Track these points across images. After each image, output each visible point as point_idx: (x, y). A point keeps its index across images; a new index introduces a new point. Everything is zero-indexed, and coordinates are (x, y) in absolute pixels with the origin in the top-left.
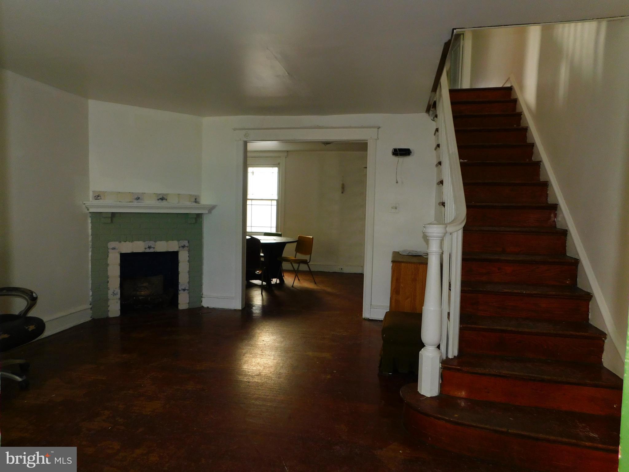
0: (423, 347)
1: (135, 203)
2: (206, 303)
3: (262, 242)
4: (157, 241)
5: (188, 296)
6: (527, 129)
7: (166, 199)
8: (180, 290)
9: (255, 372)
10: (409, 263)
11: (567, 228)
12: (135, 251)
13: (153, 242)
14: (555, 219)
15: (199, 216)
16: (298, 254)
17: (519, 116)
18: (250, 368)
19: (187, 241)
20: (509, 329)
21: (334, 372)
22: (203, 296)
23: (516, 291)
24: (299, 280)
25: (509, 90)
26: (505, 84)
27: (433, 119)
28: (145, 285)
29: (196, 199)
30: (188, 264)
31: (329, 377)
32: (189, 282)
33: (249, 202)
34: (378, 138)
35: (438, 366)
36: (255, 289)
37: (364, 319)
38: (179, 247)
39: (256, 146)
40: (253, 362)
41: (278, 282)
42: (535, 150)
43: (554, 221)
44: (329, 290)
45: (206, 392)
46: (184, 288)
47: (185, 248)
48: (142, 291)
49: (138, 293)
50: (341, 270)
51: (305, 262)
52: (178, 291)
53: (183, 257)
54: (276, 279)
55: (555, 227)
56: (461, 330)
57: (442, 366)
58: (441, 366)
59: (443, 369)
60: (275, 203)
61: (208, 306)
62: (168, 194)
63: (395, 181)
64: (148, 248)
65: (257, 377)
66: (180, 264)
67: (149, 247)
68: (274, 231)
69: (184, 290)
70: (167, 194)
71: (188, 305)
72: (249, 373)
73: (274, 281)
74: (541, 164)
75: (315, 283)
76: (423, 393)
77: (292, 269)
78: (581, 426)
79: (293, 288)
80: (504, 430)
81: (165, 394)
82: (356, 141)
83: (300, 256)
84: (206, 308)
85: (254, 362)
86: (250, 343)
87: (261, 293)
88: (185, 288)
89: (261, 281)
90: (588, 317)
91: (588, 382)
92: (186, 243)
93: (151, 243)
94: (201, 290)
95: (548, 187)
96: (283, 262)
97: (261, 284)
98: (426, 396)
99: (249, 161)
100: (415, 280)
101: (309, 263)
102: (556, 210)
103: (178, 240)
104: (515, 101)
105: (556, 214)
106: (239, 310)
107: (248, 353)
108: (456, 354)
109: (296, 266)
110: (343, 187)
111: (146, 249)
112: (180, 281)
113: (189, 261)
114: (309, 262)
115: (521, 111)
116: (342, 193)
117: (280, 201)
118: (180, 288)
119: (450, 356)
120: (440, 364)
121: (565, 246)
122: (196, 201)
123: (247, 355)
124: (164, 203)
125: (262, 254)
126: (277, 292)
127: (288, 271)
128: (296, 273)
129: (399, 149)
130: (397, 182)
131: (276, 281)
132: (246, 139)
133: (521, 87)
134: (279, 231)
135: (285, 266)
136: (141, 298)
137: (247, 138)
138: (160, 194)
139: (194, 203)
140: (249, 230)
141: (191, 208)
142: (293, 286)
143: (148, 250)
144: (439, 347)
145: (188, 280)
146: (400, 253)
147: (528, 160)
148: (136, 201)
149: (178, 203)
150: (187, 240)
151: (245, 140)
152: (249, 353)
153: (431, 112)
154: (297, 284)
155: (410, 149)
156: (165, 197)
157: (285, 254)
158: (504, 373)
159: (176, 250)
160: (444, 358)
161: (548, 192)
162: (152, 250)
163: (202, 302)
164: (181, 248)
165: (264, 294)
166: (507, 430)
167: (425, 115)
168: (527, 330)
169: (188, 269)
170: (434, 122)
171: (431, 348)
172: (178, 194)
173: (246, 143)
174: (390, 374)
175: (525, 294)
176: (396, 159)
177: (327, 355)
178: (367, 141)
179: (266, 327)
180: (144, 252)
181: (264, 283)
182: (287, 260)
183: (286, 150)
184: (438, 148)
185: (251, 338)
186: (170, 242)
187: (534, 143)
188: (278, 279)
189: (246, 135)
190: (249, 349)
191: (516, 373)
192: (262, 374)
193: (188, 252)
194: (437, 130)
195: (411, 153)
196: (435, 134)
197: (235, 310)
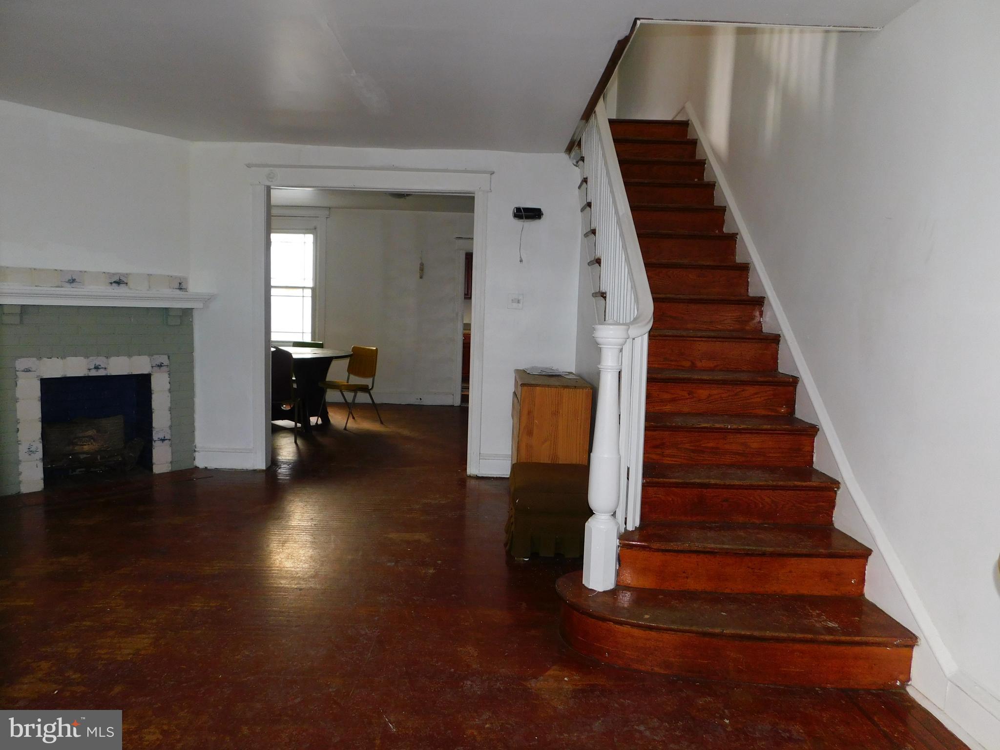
0: (592, 516)
1: (68, 290)
2: (202, 461)
3: (294, 356)
4: (111, 357)
5: (169, 450)
6: (715, 185)
7: (127, 283)
8: (155, 441)
9: (308, 572)
10: (549, 386)
11: (780, 333)
12: (70, 374)
13: (104, 359)
14: (762, 319)
15: (187, 313)
16: (352, 376)
17: (702, 164)
18: (298, 566)
19: (167, 357)
20: (713, 481)
21: (438, 563)
22: (196, 450)
23: (717, 426)
24: (354, 418)
25: (684, 125)
26: (677, 115)
27: (575, 164)
28: (90, 433)
29: (180, 284)
30: (169, 395)
31: (431, 571)
32: (171, 427)
33: (273, 291)
34: (490, 189)
35: (614, 543)
36: (281, 435)
37: (470, 476)
38: (152, 367)
39: (283, 195)
40: (302, 555)
41: (320, 422)
42: (727, 217)
43: (760, 322)
44: (406, 432)
45: (229, 611)
46: (161, 437)
47: (162, 368)
48: (85, 445)
49: (77, 448)
50: (419, 400)
51: (365, 389)
52: (152, 443)
53: (160, 385)
54: (317, 417)
55: (761, 330)
56: (644, 486)
57: (620, 543)
58: (618, 544)
59: (621, 547)
60: (309, 293)
61: (206, 466)
62: (130, 274)
63: (519, 260)
64: (95, 368)
65: (313, 579)
66: (154, 396)
67: (97, 368)
68: (308, 339)
69: (163, 440)
70: (127, 274)
71: (170, 465)
72: (297, 574)
73: (313, 420)
74: (738, 237)
75: (382, 423)
76: (591, 586)
77: (342, 400)
78: (815, 614)
79: (346, 431)
80: (717, 630)
81: (155, 621)
82: (453, 193)
83: (356, 380)
84: (203, 469)
85: (304, 556)
86: (290, 524)
87: (294, 441)
88: (164, 437)
89: (294, 423)
90: (813, 459)
91: (822, 551)
92: (164, 359)
93: (100, 361)
94: (192, 440)
95: (749, 273)
96: (328, 390)
97: (294, 427)
98: (596, 591)
99: (275, 222)
100: (556, 413)
101: (371, 392)
102: (762, 306)
103: (150, 355)
104: (694, 143)
105: (762, 311)
106: (263, 471)
107: (290, 542)
108: (637, 524)
109: (349, 396)
110: (422, 269)
111: (91, 370)
112: (154, 425)
113: (170, 391)
114: (371, 389)
115: (705, 159)
116: (421, 277)
117: (317, 291)
118: (155, 436)
119: (630, 528)
120: (618, 540)
121: (777, 359)
122: (181, 287)
123: (288, 545)
124: (121, 290)
125: (294, 378)
126: (320, 439)
127: (337, 405)
128: (350, 408)
129: (523, 209)
130: (521, 261)
131: (317, 422)
132: (268, 183)
133: (704, 122)
134: (317, 339)
135: (332, 396)
136: (82, 456)
137: (272, 181)
138: (114, 274)
139: (178, 290)
140: (274, 337)
141: (173, 299)
142: (345, 429)
143: (94, 373)
144: (614, 515)
145: (169, 423)
146: (528, 372)
147: (717, 232)
148: (68, 285)
149: (148, 290)
150: (166, 354)
151: (268, 185)
152: (292, 541)
153: (573, 154)
154: (352, 425)
155: (542, 210)
156: (123, 279)
157: (330, 377)
158: (709, 548)
159: (146, 372)
160: (623, 531)
161: (749, 280)
162: (101, 373)
163: (194, 460)
164: (157, 368)
165: (299, 442)
166: (721, 631)
167: (564, 157)
168: (737, 482)
169: (169, 405)
170: (577, 168)
171: (603, 517)
172: (148, 275)
173: (269, 189)
174: (526, 559)
175: (730, 429)
176: (519, 223)
177: (422, 537)
178: (474, 193)
179: (312, 496)
180: (87, 375)
181: (299, 425)
182: (334, 386)
183: (329, 206)
184: (588, 208)
185: (289, 516)
186: (135, 358)
187: (725, 207)
188: (320, 418)
189: (270, 177)
190: (290, 534)
191: (727, 546)
192: (321, 575)
193: (169, 374)
194: (585, 180)
195: (543, 214)
196: (580, 187)
197: (255, 471)
